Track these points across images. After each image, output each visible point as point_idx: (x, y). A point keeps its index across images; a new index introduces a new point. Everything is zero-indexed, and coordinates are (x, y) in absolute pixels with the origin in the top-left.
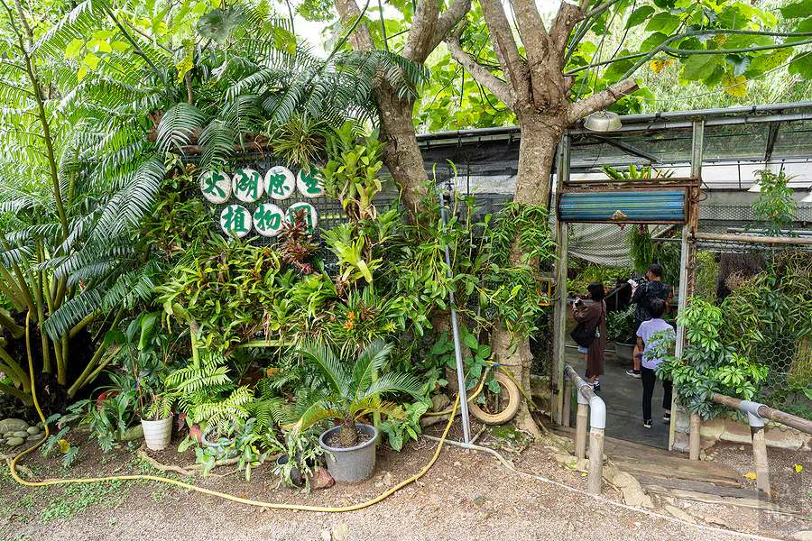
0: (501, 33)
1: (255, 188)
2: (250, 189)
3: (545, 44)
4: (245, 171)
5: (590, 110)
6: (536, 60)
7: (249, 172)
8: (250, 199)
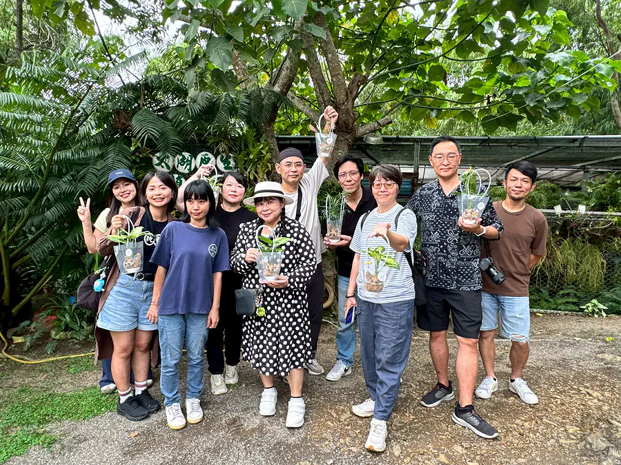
0: (320, 83)
1: (190, 164)
2: (187, 165)
3: (347, 93)
4: (183, 153)
5: (368, 132)
6: (342, 102)
7: (187, 155)
8: (186, 171)
